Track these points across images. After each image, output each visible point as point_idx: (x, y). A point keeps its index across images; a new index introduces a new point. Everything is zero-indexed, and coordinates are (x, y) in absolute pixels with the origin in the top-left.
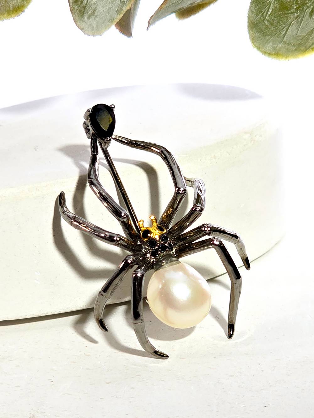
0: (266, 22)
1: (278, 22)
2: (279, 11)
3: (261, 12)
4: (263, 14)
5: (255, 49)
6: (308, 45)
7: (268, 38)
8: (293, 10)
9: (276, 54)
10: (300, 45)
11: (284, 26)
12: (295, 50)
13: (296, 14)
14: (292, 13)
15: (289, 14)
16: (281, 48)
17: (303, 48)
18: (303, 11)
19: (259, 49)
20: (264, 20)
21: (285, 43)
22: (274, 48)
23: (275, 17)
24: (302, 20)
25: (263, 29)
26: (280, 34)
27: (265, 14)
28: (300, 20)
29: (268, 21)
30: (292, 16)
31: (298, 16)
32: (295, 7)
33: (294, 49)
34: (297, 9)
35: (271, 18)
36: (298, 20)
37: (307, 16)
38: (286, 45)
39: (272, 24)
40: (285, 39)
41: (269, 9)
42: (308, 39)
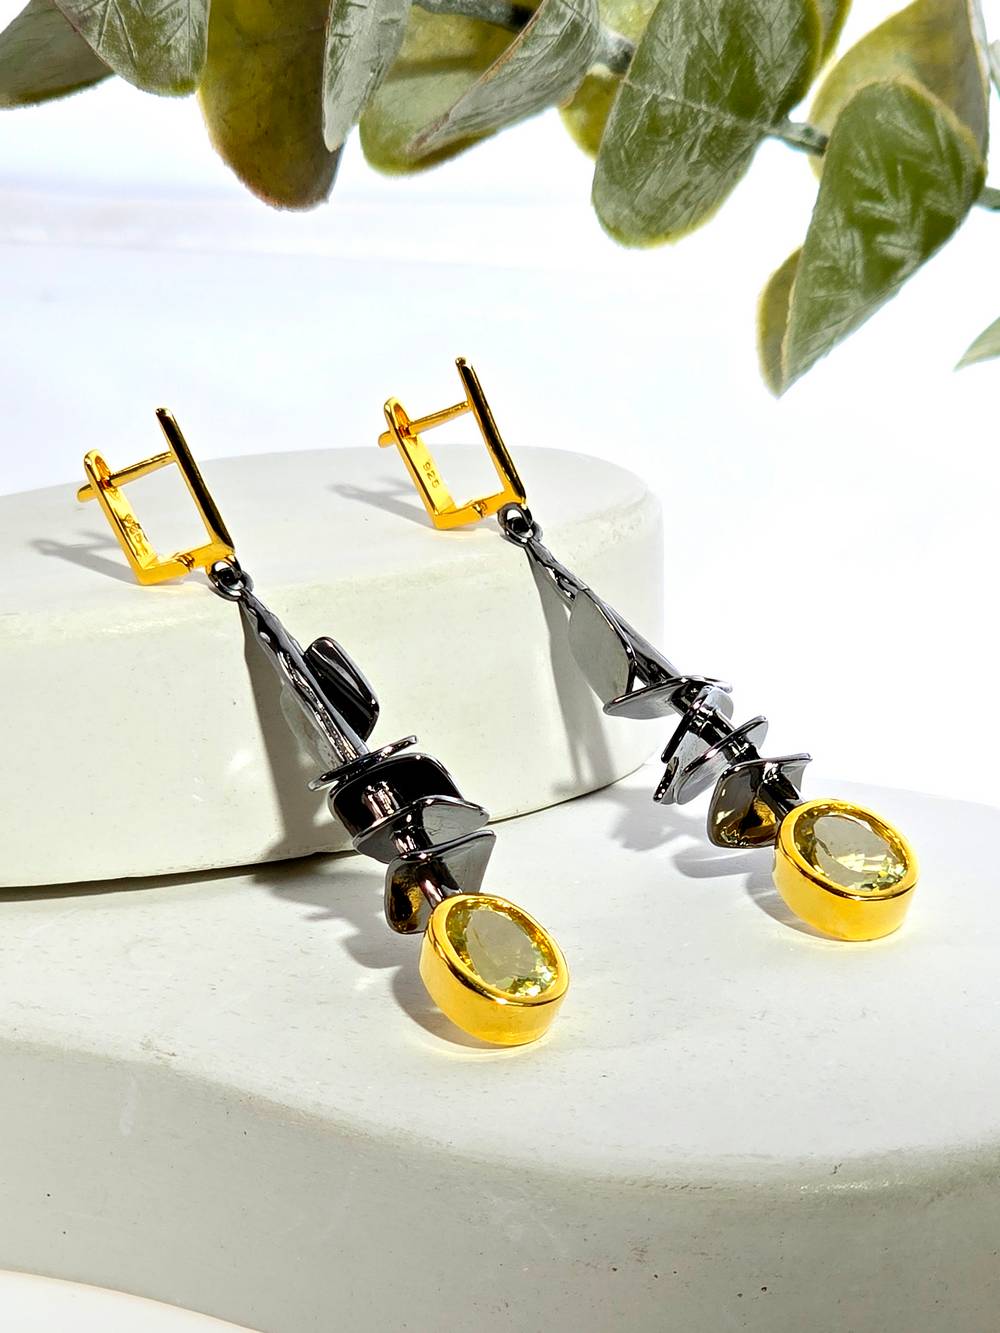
0: (622, 152)
1: (639, 159)
2: (646, 134)
3: (622, 126)
4: (621, 136)
5: (592, 209)
6: (664, 223)
7: (615, 188)
8: (665, 138)
9: (616, 230)
10: (652, 218)
11: (644, 169)
12: (643, 229)
13: (667, 148)
14: (663, 143)
15: (656, 143)
16: (625, 217)
17: (653, 229)
18: (679, 142)
19: (597, 208)
20: (619, 149)
21: (633, 209)
22: (616, 215)
23: (637, 145)
24: (673, 162)
25: (615, 167)
26: (634, 185)
27: (625, 136)
28: (669, 163)
29: (626, 152)
30: (661, 150)
31: (668, 154)
32: (670, 132)
33: (641, 227)
34: (672, 136)
35: (631, 145)
36: (666, 162)
37: (681, 157)
38: (634, 214)
39: (628, 158)
40: (639, 201)
41: (633, 126)
42: (666, 210)
